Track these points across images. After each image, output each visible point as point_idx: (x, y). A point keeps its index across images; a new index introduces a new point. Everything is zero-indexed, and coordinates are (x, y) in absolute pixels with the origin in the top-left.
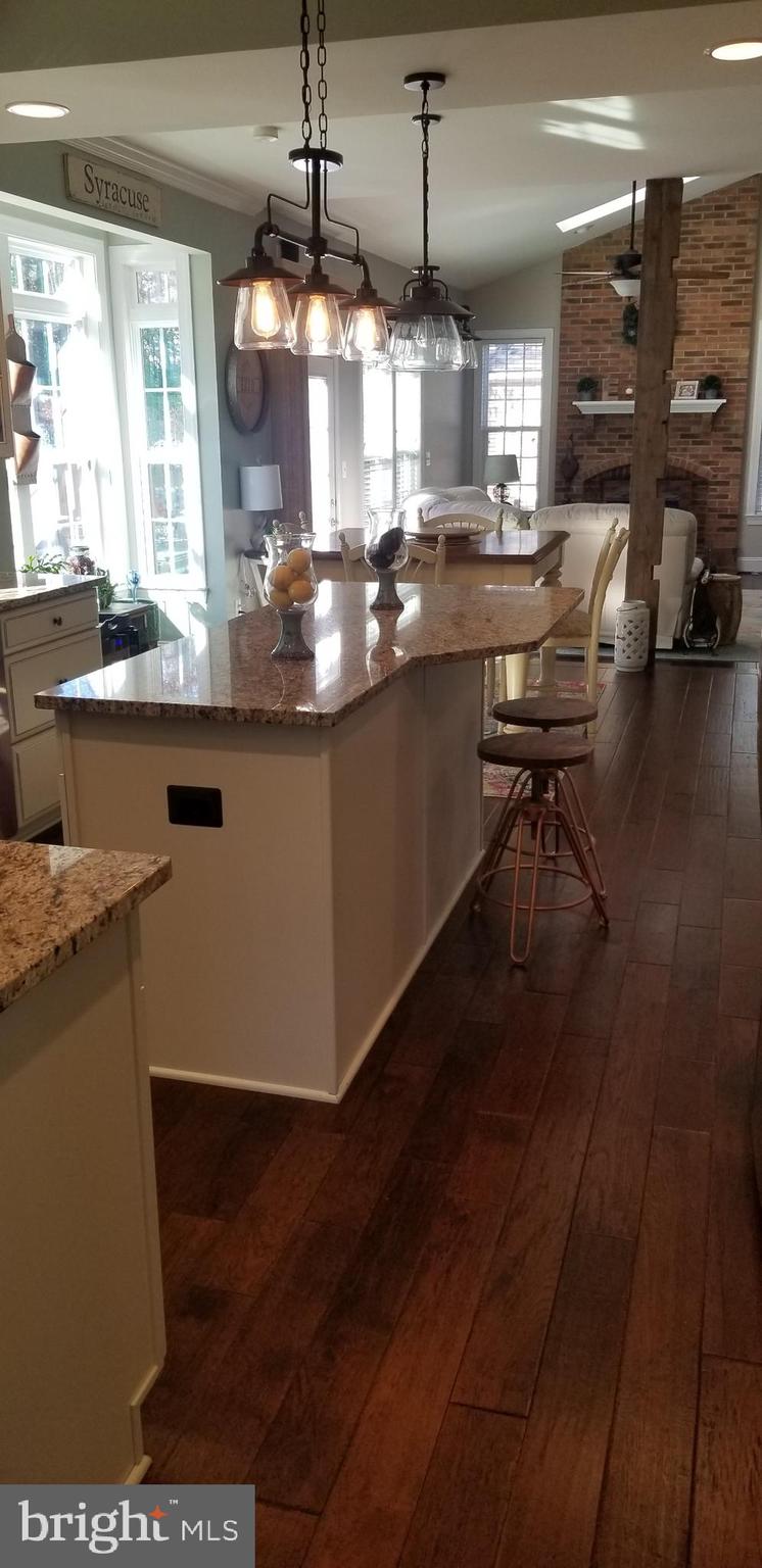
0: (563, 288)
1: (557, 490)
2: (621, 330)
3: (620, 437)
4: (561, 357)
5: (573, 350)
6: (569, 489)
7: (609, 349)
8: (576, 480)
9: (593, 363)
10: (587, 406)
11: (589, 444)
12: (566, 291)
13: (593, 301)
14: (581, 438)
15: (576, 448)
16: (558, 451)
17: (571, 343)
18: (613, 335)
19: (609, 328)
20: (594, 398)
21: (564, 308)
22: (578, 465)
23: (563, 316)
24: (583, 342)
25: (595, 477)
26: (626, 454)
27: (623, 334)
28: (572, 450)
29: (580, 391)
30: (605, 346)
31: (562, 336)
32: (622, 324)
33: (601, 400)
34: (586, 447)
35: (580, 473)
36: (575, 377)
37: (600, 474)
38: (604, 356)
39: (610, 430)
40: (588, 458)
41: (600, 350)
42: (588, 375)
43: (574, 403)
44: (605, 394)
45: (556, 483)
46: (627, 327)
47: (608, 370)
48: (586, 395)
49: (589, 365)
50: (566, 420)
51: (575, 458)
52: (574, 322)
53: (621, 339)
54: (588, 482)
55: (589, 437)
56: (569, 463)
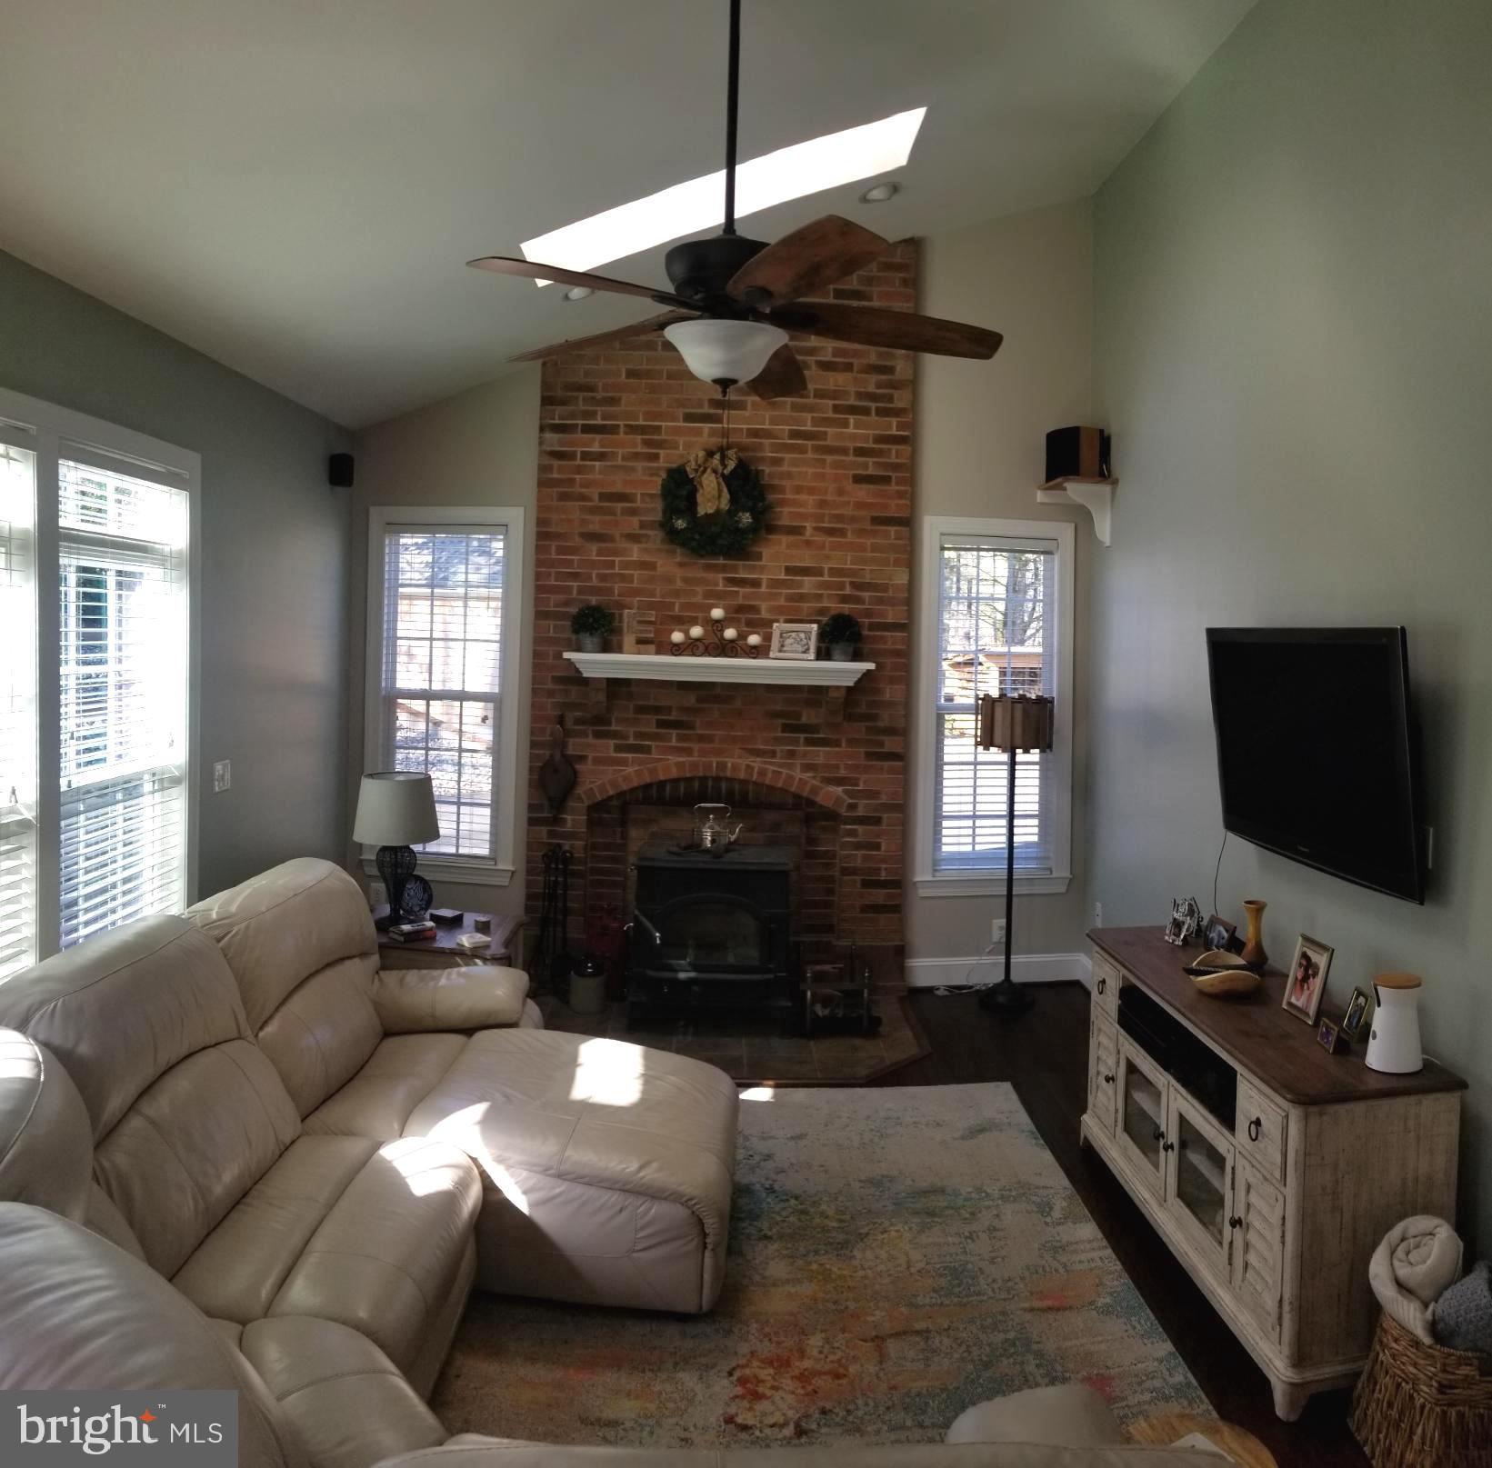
0: (542, 429)
1: (532, 822)
2: (658, 516)
3: (661, 724)
4: (539, 563)
5: (561, 550)
6: (556, 820)
7: (635, 553)
8: (571, 804)
9: (603, 578)
10: (593, 663)
11: (598, 735)
12: (548, 435)
13: (601, 456)
14: (578, 721)
15: (571, 741)
16: (533, 745)
17: (558, 536)
18: (643, 525)
19: (633, 512)
20: (606, 648)
21: (543, 469)
22: (575, 772)
23: (542, 484)
24: (582, 535)
25: (610, 798)
26: (673, 759)
27: (662, 525)
28: (564, 745)
29: (576, 632)
30: (624, 544)
31: (541, 522)
32: (659, 505)
33: (620, 650)
34: (591, 740)
35: (580, 791)
36: (567, 603)
37: (621, 794)
38: (626, 565)
39: (641, 710)
40: (597, 761)
41: (616, 552)
42: (594, 600)
43: (566, 655)
44: (629, 640)
45: (531, 807)
46: (671, 511)
47: (637, 592)
48: (588, 640)
49: (595, 582)
50: (550, 686)
51: (570, 761)
52: (564, 497)
53: (657, 535)
54: (597, 808)
55: (599, 723)
56: (556, 771)
